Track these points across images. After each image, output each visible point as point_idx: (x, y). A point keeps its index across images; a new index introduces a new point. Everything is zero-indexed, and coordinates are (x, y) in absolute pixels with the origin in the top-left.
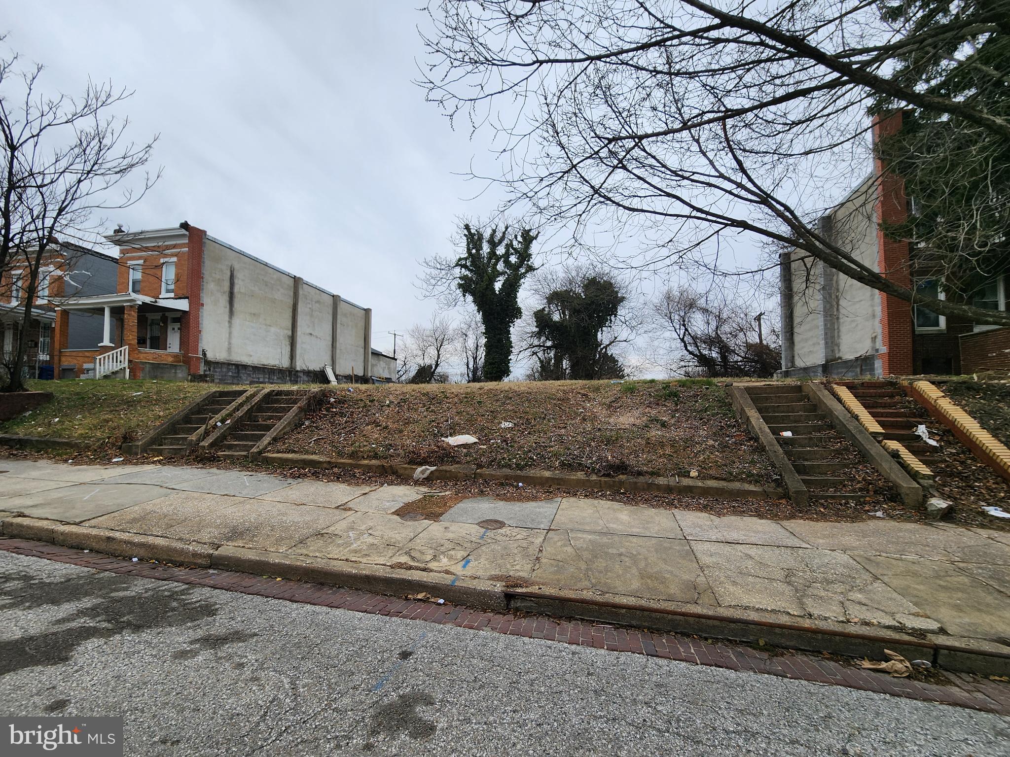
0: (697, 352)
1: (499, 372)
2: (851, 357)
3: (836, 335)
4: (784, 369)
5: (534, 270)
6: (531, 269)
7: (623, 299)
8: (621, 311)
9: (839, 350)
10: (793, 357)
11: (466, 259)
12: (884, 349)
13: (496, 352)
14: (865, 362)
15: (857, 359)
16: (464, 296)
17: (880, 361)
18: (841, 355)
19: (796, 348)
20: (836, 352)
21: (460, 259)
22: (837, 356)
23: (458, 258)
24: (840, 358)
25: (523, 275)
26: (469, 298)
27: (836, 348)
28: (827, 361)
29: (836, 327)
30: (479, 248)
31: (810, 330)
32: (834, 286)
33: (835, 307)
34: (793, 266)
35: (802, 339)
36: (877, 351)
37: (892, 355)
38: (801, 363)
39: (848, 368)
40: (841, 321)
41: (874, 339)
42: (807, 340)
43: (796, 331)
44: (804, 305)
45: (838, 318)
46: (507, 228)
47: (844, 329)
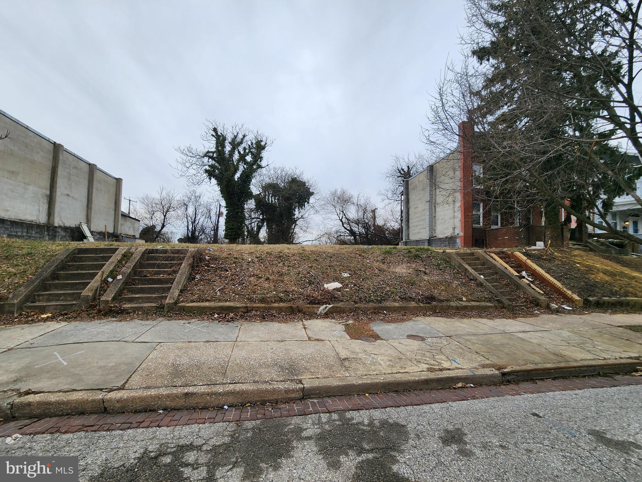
0: (348, 228)
1: (236, 235)
2: (441, 236)
3: (434, 225)
4: (404, 240)
5: (262, 168)
6: (260, 167)
7: (312, 194)
8: (312, 200)
9: (435, 233)
10: (409, 234)
11: (213, 153)
12: (462, 234)
13: (235, 221)
14: (451, 240)
15: (446, 238)
16: (210, 179)
17: (460, 239)
18: (436, 235)
19: (411, 229)
20: (434, 233)
21: (208, 152)
22: (434, 235)
23: (207, 150)
24: (436, 236)
25: (255, 171)
26: (214, 181)
27: (434, 231)
28: (430, 238)
29: (434, 221)
30: (223, 146)
31: (419, 221)
32: (434, 201)
33: (434, 211)
34: (410, 187)
35: (414, 226)
36: (458, 234)
37: (465, 236)
38: (413, 237)
39: (441, 241)
40: (437, 218)
41: (454, 228)
42: (417, 226)
43: (410, 221)
44: (415, 208)
45: (435, 217)
46: (244, 136)
47: (438, 222)
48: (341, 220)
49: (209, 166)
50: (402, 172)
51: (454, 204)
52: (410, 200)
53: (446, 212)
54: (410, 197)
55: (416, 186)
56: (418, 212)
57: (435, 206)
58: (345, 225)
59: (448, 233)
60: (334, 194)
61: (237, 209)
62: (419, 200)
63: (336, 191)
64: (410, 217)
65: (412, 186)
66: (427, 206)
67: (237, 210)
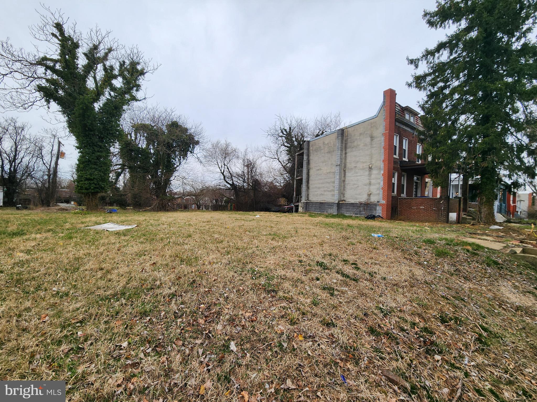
0: (231, 182)
1: (97, 188)
2: (352, 201)
5: (137, 100)
7: (197, 143)
8: (197, 149)
9: (344, 197)
10: (308, 195)
11: (55, 61)
12: (384, 202)
13: (94, 168)
15: (361, 203)
17: (381, 207)
18: (345, 199)
19: (311, 190)
20: (342, 197)
21: (45, 59)
22: (342, 199)
24: (345, 201)
27: (342, 195)
28: (339, 202)
29: (343, 185)
30: (74, 57)
31: (322, 183)
32: (343, 165)
33: (343, 175)
34: (311, 148)
35: (316, 187)
36: (378, 202)
37: (387, 205)
38: (314, 198)
39: (354, 207)
40: (347, 182)
41: (369, 195)
42: (319, 188)
43: (311, 182)
44: (318, 170)
45: (344, 181)
46: (110, 50)
47: (348, 187)
48: (223, 174)
49: (47, 80)
50: (285, 133)
51: (370, 171)
52: (311, 161)
53: (359, 178)
54: (311, 158)
55: (320, 147)
56: (321, 174)
57: (344, 171)
58: (227, 180)
59: (363, 199)
60: (216, 146)
61: (98, 152)
62: (323, 162)
63: (218, 143)
64: (311, 178)
65: (314, 147)
66: (337, 169)
67: (98, 153)
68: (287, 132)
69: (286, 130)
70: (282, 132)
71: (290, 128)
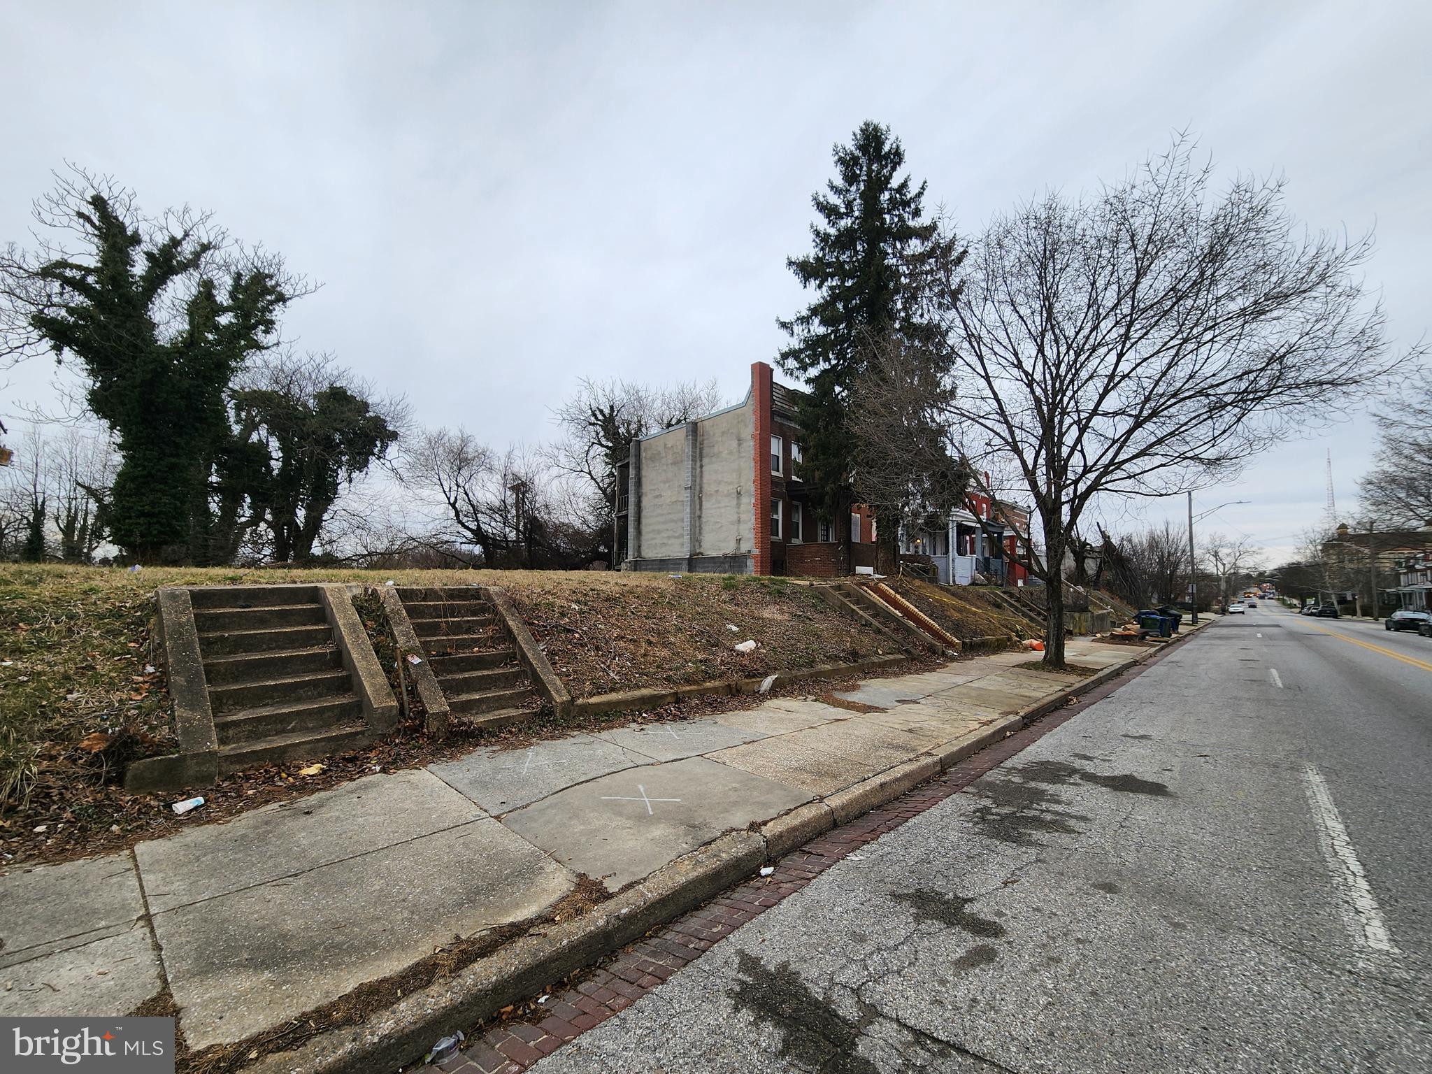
0: (473, 526)
2: (714, 554)
3: (697, 531)
4: (630, 558)
6: (257, 345)
7: (394, 436)
9: (700, 546)
10: (639, 547)
11: (85, 271)
12: (756, 551)
13: (160, 491)
14: (735, 561)
15: (725, 556)
16: (58, 349)
17: (753, 560)
18: (702, 550)
19: (645, 537)
20: (697, 547)
22: (698, 551)
23: (55, 257)
24: (702, 554)
25: (240, 354)
27: (697, 544)
28: (691, 556)
29: (697, 524)
30: (125, 259)
31: (665, 523)
32: (698, 487)
33: (698, 507)
34: (643, 455)
35: (653, 531)
36: (749, 551)
37: (762, 555)
38: (649, 553)
39: (715, 563)
40: (704, 520)
41: (739, 541)
42: (659, 532)
43: (644, 521)
44: (657, 497)
45: (700, 517)
46: (205, 248)
47: (706, 528)
48: (453, 505)
50: (600, 417)
51: (738, 498)
52: (644, 480)
53: (723, 510)
54: (644, 473)
55: (659, 453)
56: (662, 505)
57: (700, 498)
58: (465, 519)
59: (729, 548)
60: (435, 442)
61: (172, 455)
62: (664, 482)
63: (441, 436)
64: (644, 514)
65: (649, 452)
66: (685, 496)
67: (173, 460)
68: (604, 415)
69: (601, 412)
70: (594, 415)
71: (612, 407)
